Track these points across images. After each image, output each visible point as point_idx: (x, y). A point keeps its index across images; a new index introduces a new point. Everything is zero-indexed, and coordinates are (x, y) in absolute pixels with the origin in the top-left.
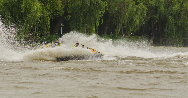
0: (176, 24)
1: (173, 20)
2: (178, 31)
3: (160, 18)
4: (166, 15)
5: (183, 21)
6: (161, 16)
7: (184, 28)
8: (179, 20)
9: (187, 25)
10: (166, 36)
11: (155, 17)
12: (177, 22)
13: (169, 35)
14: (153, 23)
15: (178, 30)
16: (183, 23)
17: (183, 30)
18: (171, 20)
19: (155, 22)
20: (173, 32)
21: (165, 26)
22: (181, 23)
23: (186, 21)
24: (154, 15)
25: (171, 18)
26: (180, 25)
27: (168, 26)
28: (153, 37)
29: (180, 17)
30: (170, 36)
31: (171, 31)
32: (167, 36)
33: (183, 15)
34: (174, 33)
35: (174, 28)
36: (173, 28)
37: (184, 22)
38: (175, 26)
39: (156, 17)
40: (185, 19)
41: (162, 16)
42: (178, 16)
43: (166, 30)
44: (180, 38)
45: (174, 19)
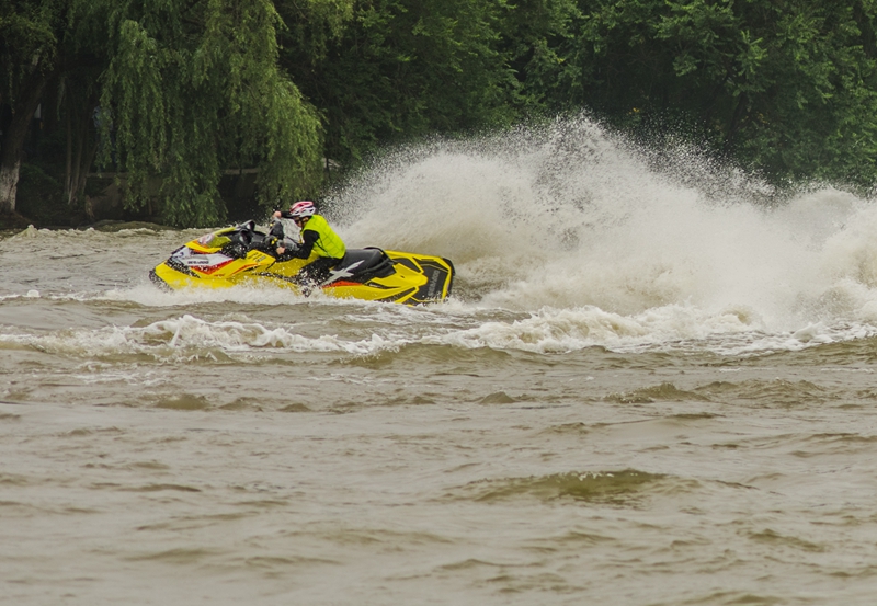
0: (170, 72)
1: (152, 44)
2: (187, 122)
3: (59, 33)
4: (102, 14)
5: (218, 51)
6: (66, 21)
7: (226, 101)
8: (192, 48)
9: (245, 82)
10: (104, 159)
11: (27, 30)
12: (180, 56)
13: (123, 147)
14: (16, 71)
15: (187, 113)
16: (221, 68)
17: (222, 113)
18: (139, 44)
19: (28, 62)
20: (149, 129)
21: (99, 86)
22: (209, 64)
23: (242, 52)
24: (20, 11)
25: (134, 32)
26: (199, 78)
27: (117, 90)
28: (13, 167)
29: (196, 28)
30: (130, 156)
31: (135, 121)
32: (112, 156)
33: (217, 14)
34: (163, 132)
35: (159, 103)
36: (151, 97)
37: (227, 58)
38: (164, 86)
39: (31, 25)
40: (232, 38)
41: (77, 19)
42: (184, 21)
43: (103, 116)
44: (200, 168)
45: (159, 37)
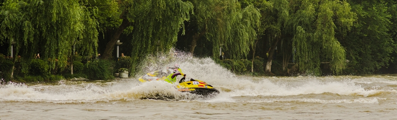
0: (308, 38)
1: (304, 31)
2: (312, 51)
3: (281, 29)
4: (292, 25)
5: (320, 34)
6: (284, 26)
7: (322, 45)
8: (313, 33)
9: (326, 41)
10: (294, 59)
11: (274, 28)
12: (311, 34)
13: (298, 56)
14: (271, 38)
15: (313, 48)
16: (321, 38)
17: (321, 48)
18: (301, 31)
19: (274, 36)
20: (304, 52)
21: (291, 42)
22: (318, 37)
23: (326, 34)
24: (272, 24)
25: (300, 29)
26: (315, 40)
27: (296, 43)
28: (270, 61)
29: (315, 28)
30: (300, 58)
31: (300, 50)
32: (296, 59)
33: (320, 25)
34: (307, 52)
35: (306, 46)
36: (304, 45)
37: (322, 35)
38: (307, 42)
39: (275, 27)
40: (323, 30)
41: (286, 26)
42: (312, 26)
43: (294, 49)
44: (315, 62)
45: (306, 30)
